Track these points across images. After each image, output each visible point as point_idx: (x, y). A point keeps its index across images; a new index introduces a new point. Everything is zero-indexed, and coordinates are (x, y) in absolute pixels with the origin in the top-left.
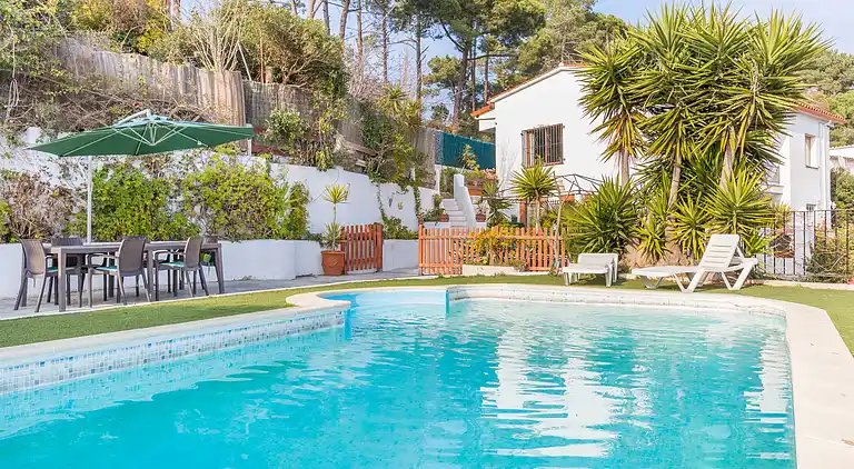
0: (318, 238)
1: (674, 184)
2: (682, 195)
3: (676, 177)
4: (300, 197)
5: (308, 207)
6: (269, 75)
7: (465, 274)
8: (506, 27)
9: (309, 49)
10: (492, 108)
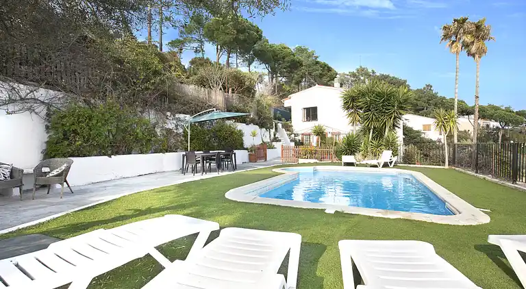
0: (247, 149)
1: (371, 134)
2: (373, 138)
3: (371, 132)
4: (241, 134)
5: (244, 138)
6: (230, 91)
7: (300, 162)
8: (289, 67)
9: (247, 83)
10: (290, 98)
